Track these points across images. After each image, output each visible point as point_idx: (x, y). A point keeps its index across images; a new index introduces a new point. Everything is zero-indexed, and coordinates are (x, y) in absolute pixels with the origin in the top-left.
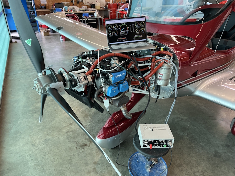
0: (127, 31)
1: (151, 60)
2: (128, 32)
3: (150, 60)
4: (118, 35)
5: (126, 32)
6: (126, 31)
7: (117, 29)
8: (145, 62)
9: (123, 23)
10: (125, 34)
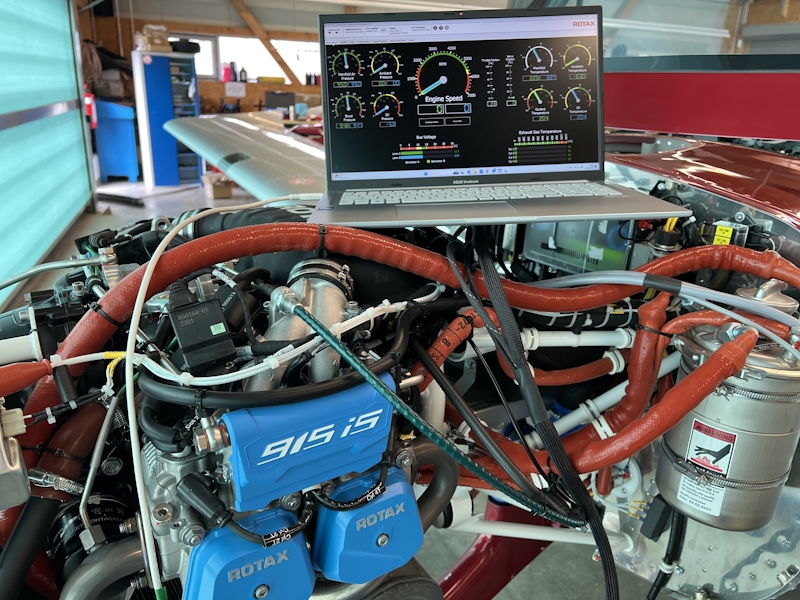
0: (466, 99)
1: (630, 310)
2: (468, 108)
3: (621, 311)
4: (396, 118)
5: (461, 108)
6: (460, 98)
7: (397, 83)
8: (581, 319)
9: (442, 46)
10: (448, 122)
